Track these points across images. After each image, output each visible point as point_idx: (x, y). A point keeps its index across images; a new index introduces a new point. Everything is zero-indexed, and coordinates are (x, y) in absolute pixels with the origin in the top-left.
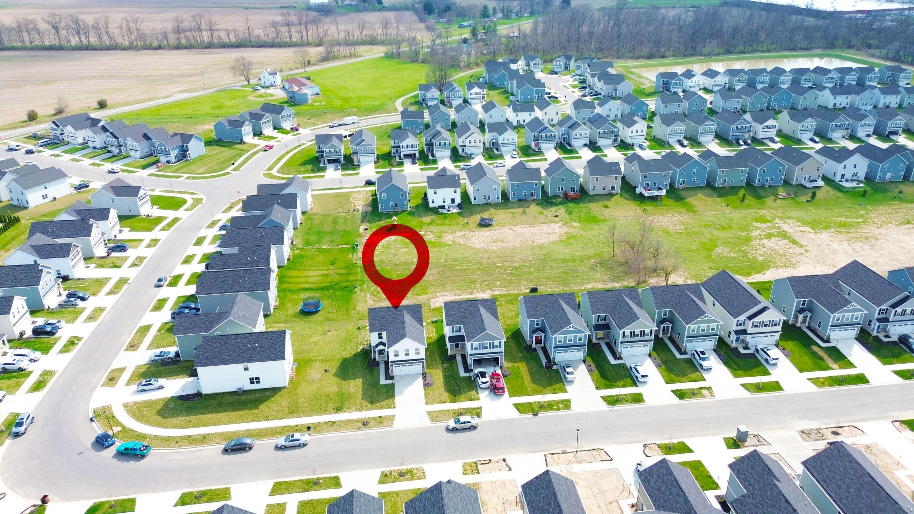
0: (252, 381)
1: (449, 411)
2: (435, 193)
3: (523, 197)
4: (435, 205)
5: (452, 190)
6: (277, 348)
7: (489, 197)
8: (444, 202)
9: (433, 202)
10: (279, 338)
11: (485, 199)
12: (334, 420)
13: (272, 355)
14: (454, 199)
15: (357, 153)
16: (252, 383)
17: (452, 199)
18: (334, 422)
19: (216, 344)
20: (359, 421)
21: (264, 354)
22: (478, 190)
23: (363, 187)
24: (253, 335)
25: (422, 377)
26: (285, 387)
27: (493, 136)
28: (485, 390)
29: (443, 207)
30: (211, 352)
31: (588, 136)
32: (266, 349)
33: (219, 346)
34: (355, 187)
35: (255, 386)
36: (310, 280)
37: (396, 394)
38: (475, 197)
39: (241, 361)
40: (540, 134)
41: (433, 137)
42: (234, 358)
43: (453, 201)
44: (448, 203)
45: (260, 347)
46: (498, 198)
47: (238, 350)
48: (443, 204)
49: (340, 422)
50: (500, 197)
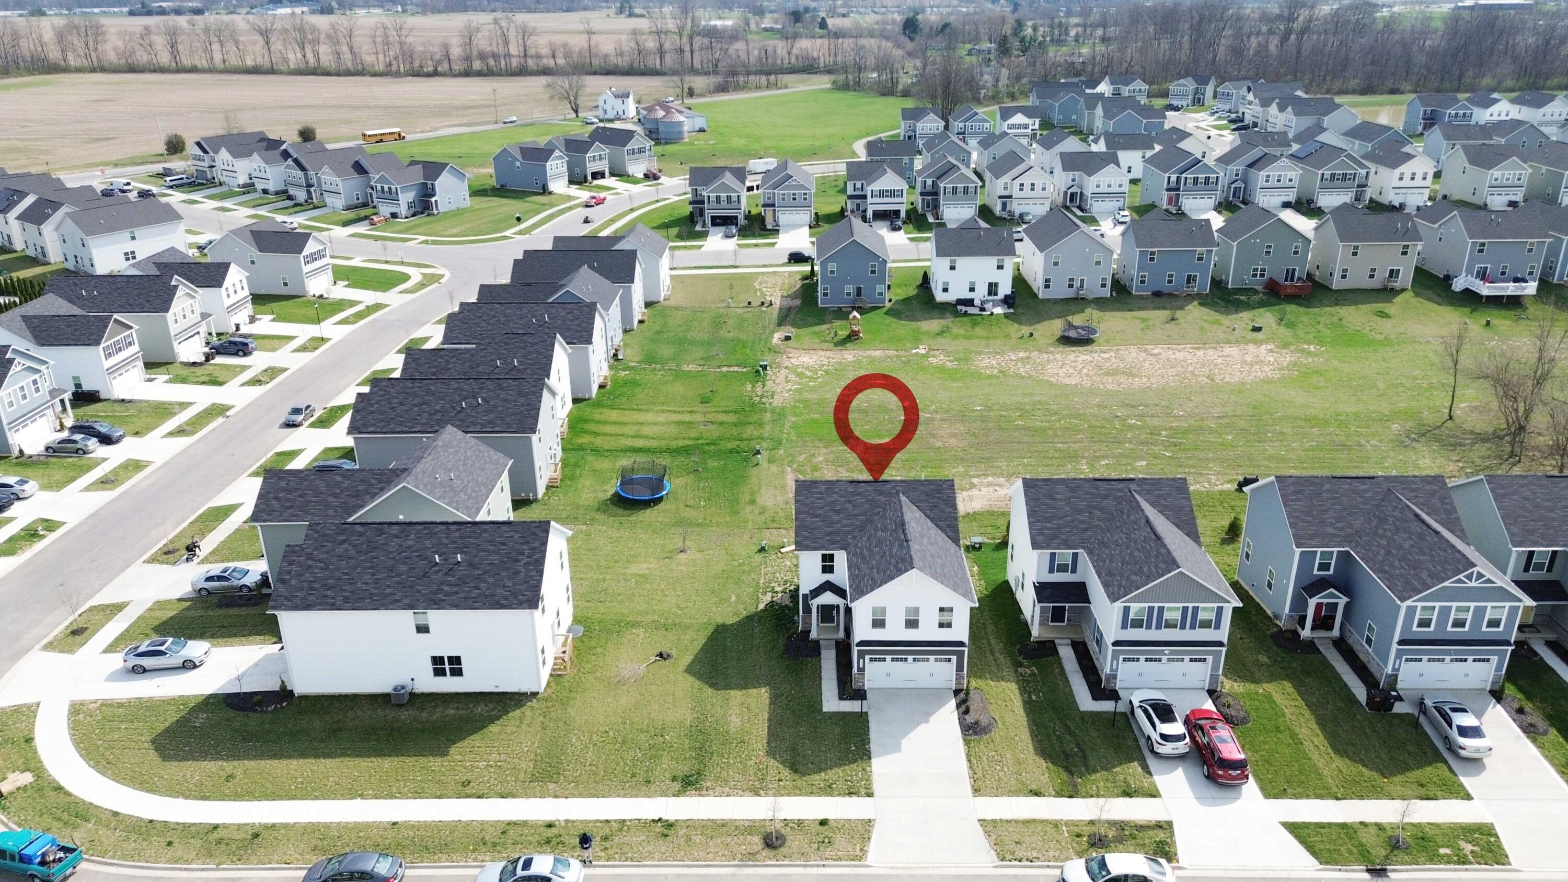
0: (440, 665)
1: (1056, 824)
2: (953, 268)
3: (1166, 287)
4: (951, 297)
5: (993, 261)
6: (517, 573)
7: (1082, 281)
8: (972, 289)
9: (945, 290)
10: (528, 542)
11: (1071, 286)
12: (670, 816)
13: (499, 591)
14: (996, 284)
15: (773, 205)
16: (439, 672)
17: (990, 285)
18: (670, 825)
19: (346, 546)
20: (749, 828)
21: (477, 588)
22: (1056, 264)
23: (784, 265)
24: (452, 527)
25: (953, 703)
26: (534, 694)
27: (1073, 180)
28: (1173, 763)
29: (969, 302)
30: (327, 569)
31: (1295, 183)
32: (487, 572)
33: (352, 552)
34: (765, 266)
35: (448, 684)
36: (646, 430)
37: (873, 747)
38: (1047, 281)
39: (407, 601)
40: (1184, 175)
41: (938, 178)
42: (388, 591)
43: (992, 288)
44: (981, 293)
45: (471, 565)
46: (1103, 286)
47: (404, 568)
48: (970, 296)
49: (690, 824)
50: (1109, 283)
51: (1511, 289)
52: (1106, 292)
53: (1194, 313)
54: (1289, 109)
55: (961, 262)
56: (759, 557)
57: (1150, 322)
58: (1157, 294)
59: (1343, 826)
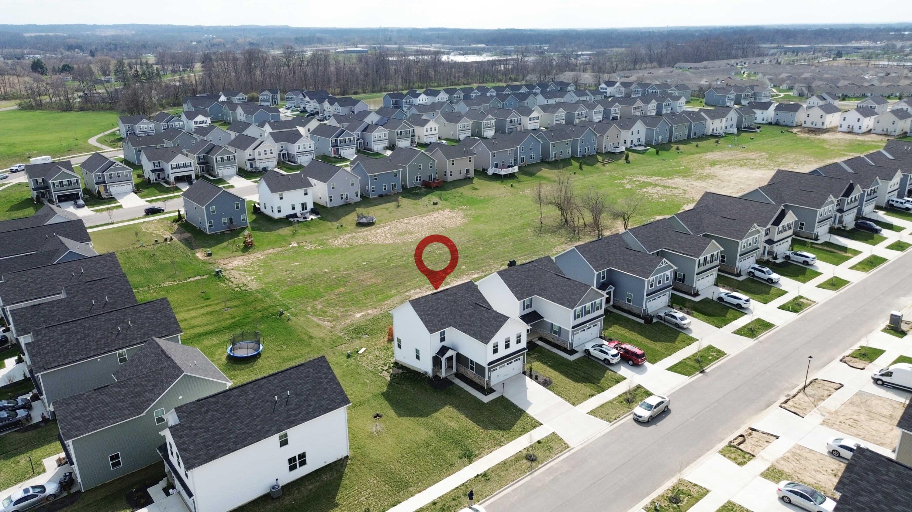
0: (293, 464)
1: (611, 402)
2: (281, 198)
3: (384, 192)
4: (283, 215)
5: (301, 191)
6: (326, 389)
7: (347, 195)
8: (293, 209)
9: (279, 211)
10: (319, 372)
11: (342, 198)
12: (481, 471)
13: (323, 402)
14: (305, 203)
15: (104, 183)
16: (292, 468)
17: (302, 204)
18: (485, 475)
19: (210, 413)
20: (517, 458)
21: (310, 405)
22: (333, 188)
23: (145, 217)
24: (271, 378)
25: (527, 378)
26: (347, 457)
27: (282, 147)
28: (618, 366)
29: (295, 216)
30: (209, 431)
31: (387, 137)
32: (309, 395)
33: (218, 415)
34: (132, 220)
35: (301, 472)
37: (520, 406)
38: (331, 197)
39: (274, 429)
40: (339, 138)
41: (208, 153)
42: (258, 428)
43: (304, 206)
44: (298, 210)
45: (297, 395)
46: (357, 196)
47: (258, 411)
48: (293, 212)
49: (493, 469)
50: (359, 194)
51: (510, 171)
52: (359, 199)
53: (404, 202)
54: (336, 103)
55: (285, 194)
56: (351, 360)
57: (390, 209)
58: (381, 196)
59: (680, 362)
